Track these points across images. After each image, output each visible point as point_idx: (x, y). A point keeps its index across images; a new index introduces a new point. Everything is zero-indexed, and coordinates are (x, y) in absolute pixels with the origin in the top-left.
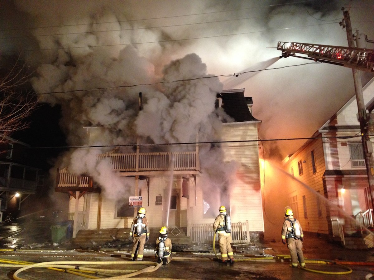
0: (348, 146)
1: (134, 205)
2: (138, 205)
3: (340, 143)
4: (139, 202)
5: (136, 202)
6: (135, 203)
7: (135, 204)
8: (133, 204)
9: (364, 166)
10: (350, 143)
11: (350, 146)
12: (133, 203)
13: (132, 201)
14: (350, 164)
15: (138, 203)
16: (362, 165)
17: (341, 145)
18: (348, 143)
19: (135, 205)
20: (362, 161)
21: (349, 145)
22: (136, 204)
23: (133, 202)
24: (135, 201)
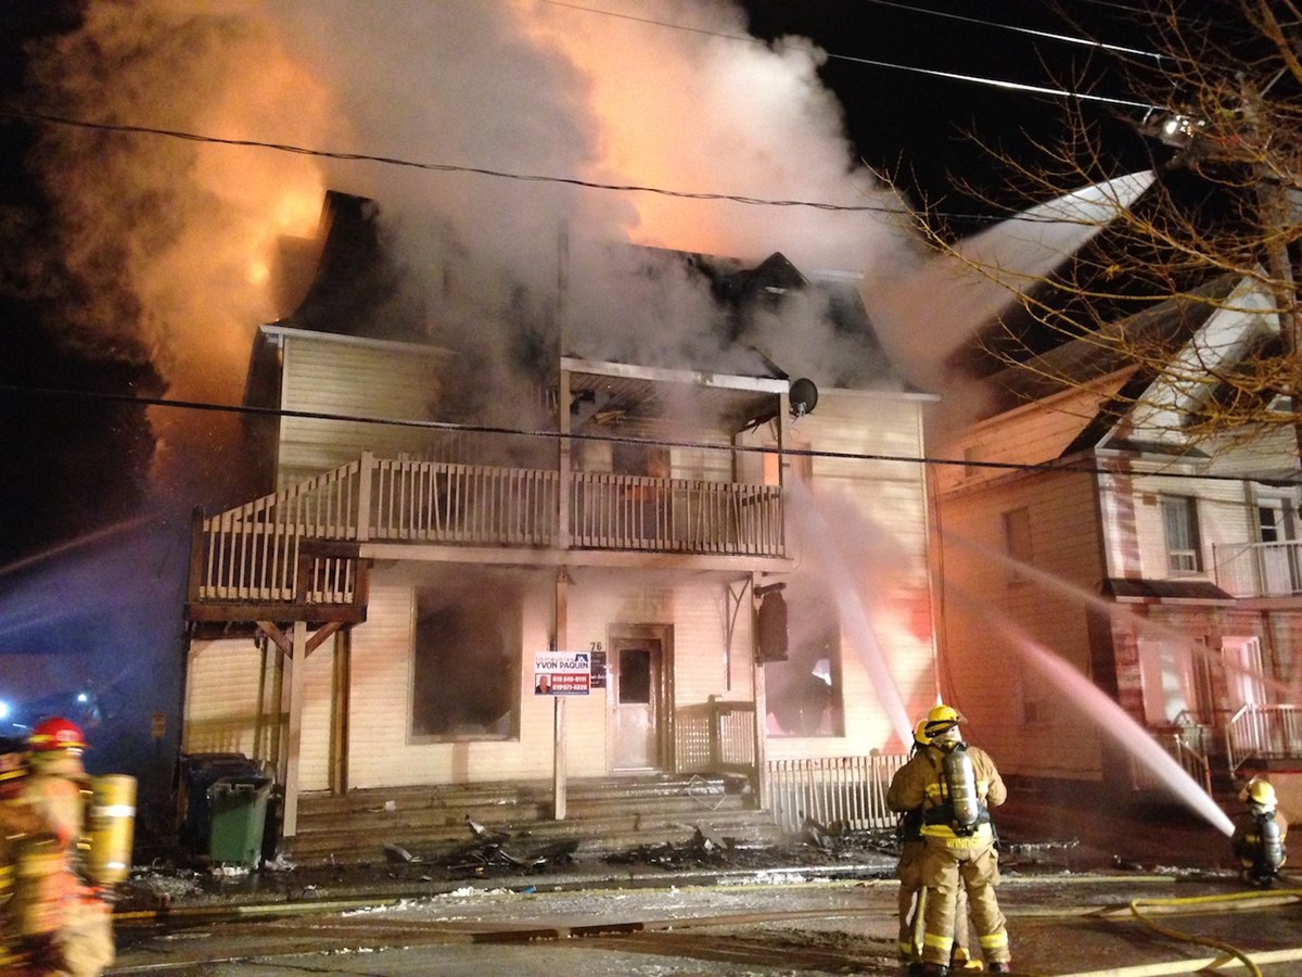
0: (1159, 506)
1: (554, 687)
2: (571, 687)
3: (1140, 495)
4: (574, 676)
5: (563, 675)
6: (560, 679)
7: (557, 683)
8: (552, 683)
9: (1191, 572)
10: (1165, 499)
11: (1165, 506)
12: (549, 677)
13: (546, 670)
14: (1163, 562)
15: (571, 679)
16: (1186, 568)
17: (1141, 501)
18: (1158, 498)
19: (560, 687)
20: (1185, 557)
21: (1162, 503)
22: (563, 683)
23: (552, 675)
24: (558, 670)
